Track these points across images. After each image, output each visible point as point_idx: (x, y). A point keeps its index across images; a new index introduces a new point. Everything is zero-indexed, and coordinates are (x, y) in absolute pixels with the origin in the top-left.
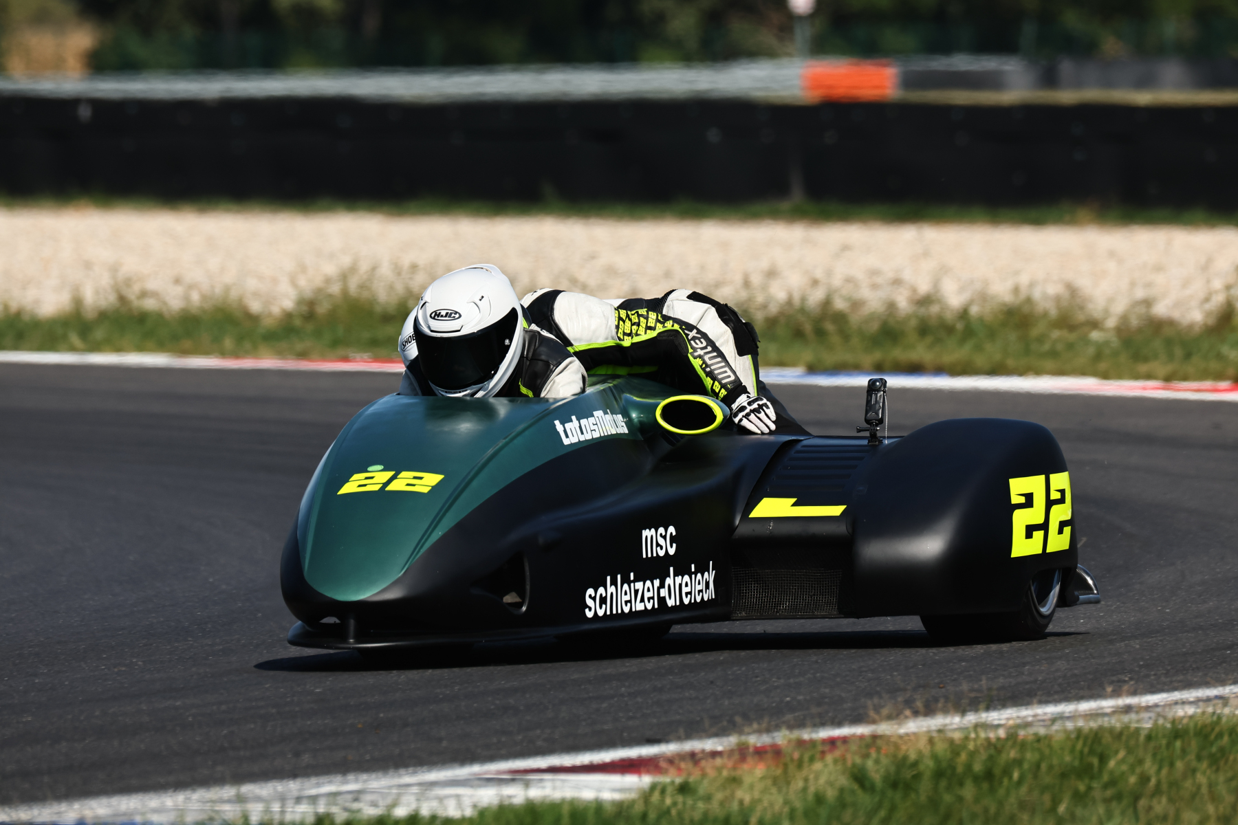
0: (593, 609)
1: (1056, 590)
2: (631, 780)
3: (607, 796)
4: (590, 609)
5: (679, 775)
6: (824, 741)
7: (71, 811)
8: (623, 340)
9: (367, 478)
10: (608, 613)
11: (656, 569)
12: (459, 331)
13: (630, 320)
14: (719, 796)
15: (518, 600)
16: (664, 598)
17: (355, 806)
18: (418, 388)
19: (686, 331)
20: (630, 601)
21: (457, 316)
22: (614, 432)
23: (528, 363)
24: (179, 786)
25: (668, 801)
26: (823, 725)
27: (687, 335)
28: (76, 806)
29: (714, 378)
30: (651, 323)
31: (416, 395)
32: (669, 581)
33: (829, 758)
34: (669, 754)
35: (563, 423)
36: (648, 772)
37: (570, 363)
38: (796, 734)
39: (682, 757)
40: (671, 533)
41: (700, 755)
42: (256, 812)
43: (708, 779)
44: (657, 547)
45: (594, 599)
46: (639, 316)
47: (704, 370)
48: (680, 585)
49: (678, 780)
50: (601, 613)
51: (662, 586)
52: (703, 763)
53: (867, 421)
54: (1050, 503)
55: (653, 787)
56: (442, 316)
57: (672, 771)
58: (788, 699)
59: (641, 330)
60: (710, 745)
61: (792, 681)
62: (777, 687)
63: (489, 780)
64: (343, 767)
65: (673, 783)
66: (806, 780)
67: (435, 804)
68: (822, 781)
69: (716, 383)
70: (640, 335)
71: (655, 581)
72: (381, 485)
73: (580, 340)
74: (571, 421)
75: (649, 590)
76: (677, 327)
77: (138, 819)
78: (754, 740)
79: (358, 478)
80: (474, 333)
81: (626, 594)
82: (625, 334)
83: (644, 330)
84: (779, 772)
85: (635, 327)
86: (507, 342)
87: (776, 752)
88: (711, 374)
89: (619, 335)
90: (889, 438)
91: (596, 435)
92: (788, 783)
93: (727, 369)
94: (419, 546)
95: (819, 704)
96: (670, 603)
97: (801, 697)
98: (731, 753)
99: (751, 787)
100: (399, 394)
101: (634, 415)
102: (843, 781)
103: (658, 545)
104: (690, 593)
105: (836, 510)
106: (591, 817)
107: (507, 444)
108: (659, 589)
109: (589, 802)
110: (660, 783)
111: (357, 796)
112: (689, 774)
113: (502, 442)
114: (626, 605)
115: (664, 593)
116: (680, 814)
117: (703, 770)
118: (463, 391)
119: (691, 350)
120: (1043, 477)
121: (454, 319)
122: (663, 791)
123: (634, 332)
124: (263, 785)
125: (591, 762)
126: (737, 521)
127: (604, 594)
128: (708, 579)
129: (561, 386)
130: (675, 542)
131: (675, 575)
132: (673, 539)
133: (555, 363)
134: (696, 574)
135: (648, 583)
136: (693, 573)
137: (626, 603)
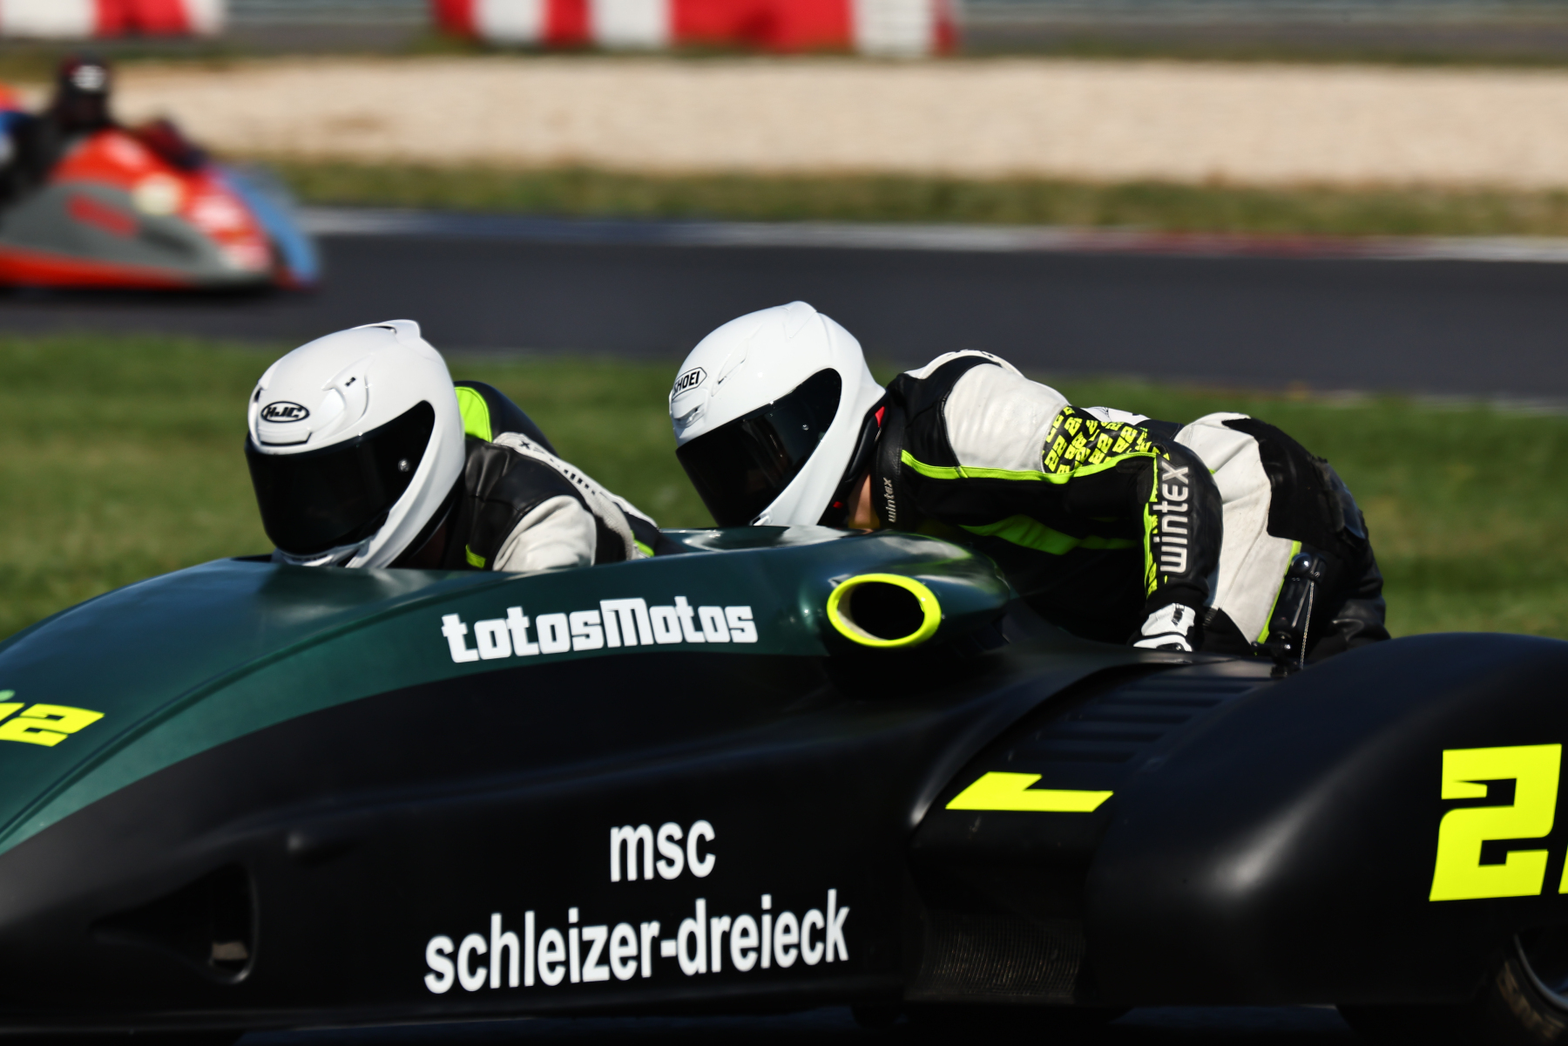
0: (448, 976)
4: (440, 976)
8: (1056, 472)
10: (495, 983)
12: (304, 442)
16: (675, 959)
20: (566, 963)
21: (302, 414)
23: (483, 505)
29: (1156, 559)
30: (1120, 447)
32: (690, 926)
35: (473, 620)
40: (701, 838)
44: (656, 860)
45: (453, 957)
46: (1101, 431)
47: (1152, 536)
48: (726, 937)
50: (471, 983)
51: (669, 932)
56: (277, 414)
59: (1098, 456)
69: (1155, 567)
70: (1092, 463)
71: (644, 927)
73: (974, 457)
74: (505, 616)
75: (624, 943)
76: (1154, 454)
81: (552, 949)
82: (1061, 460)
83: (1102, 455)
85: (1085, 450)
86: (403, 465)
88: (1157, 548)
89: (1047, 462)
93: (1184, 551)
96: (689, 968)
103: (658, 856)
104: (757, 950)
108: (656, 944)
114: (552, 970)
115: (672, 948)
119: (1153, 498)
121: (298, 419)
123: (1081, 458)
126: (918, 815)
127: (482, 949)
128: (820, 925)
129: (531, 547)
130: (712, 853)
131: (710, 915)
132: (703, 848)
133: (523, 505)
134: (775, 913)
135: (623, 930)
136: (767, 912)
137: (552, 966)
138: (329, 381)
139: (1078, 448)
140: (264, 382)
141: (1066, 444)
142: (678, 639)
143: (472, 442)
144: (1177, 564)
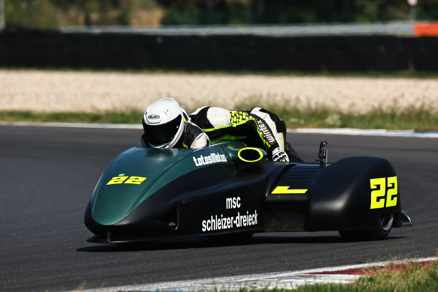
0: (205, 228)
1: (391, 220)
2: (352, 277)
3: (343, 282)
4: (204, 228)
5: (369, 275)
6: (420, 262)
7: (154, 287)
8: (233, 125)
9: (118, 179)
10: (212, 230)
11: (233, 213)
12: (159, 123)
13: (236, 116)
14: (383, 282)
15: (175, 225)
16: (236, 224)
17: (255, 285)
18: (145, 145)
19: (257, 121)
20: (221, 225)
21: (158, 117)
22: (219, 161)
23: (186, 135)
24: (192, 278)
25: (365, 284)
26: (420, 257)
27: (257, 122)
28: (156, 285)
29: (266, 140)
30: (244, 117)
31: (144, 147)
32: (237, 218)
33: (422, 269)
34: (366, 267)
35: (196, 158)
36: (358, 274)
37: (202, 135)
38: (410, 260)
39: (370, 268)
40: (239, 200)
41: (377, 268)
42: (219, 287)
43: (379, 276)
44: (232, 205)
45: (206, 224)
46: (239, 114)
47: (263, 136)
48: (242, 219)
49: (369, 277)
50: (209, 230)
51: (235, 219)
52: (378, 270)
53: (320, 157)
54: (387, 188)
55: (360, 279)
56: (153, 117)
57: (367, 273)
58: (408, 248)
59: (240, 120)
60: (380, 264)
61: (409, 241)
62: (404, 244)
63: (302, 276)
64: (250, 272)
65: (367, 277)
66: (414, 277)
67: (283, 285)
68: (420, 277)
69: (267, 142)
70: (240, 122)
71: (231, 218)
72: (123, 181)
73: (217, 125)
74: (200, 157)
75: (229, 221)
76: (254, 119)
77: (178, 290)
78: (395, 262)
79: (115, 179)
80: (165, 123)
81: (219, 222)
82: (234, 122)
83: (241, 120)
84: (405, 273)
85: (238, 119)
86: (177, 127)
87: (404, 266)
88: (265, 138)
89: (231, 123)
90: (327, 163)
91: (211, 162)
92: (408, 278)
93: (271, 137)
94: (135, 205)
95: (419, 250)
96: (238, 226)
97: (412, 247)
98: (387, 267)
99: (395, 279)
100: (138, 147)
101: (230, 155)
102: (427, 277)
103: (233, 204)
104: (246, 222)
105: (304, 191)
106: (338, 290)
107: (172, 166)
108: (233, 221)
109: (338, 284)
110: (362, 277)
111: (255, 282)
112: (373, 274)
113: (171, 165)
114: (219, 227)
115: (235, 222)
116: (369, 288)
117: (377, 272)
118: (161, 146)
119: (258, 128)
120: (384, 179)
121: (157, 118)
122: (363, 281)
123: (237, 121)
124: (222, 278)
125: (338, 270)
126: (267, 195)
127: (210, 223)
128: (254, 217)
129: (198, 144)
131: (240, 215)
132: (239, 202)
134: (249, 215)
135: (229, 218)
136: (247, 214)
138: (163, 111)
144: (272, 140)
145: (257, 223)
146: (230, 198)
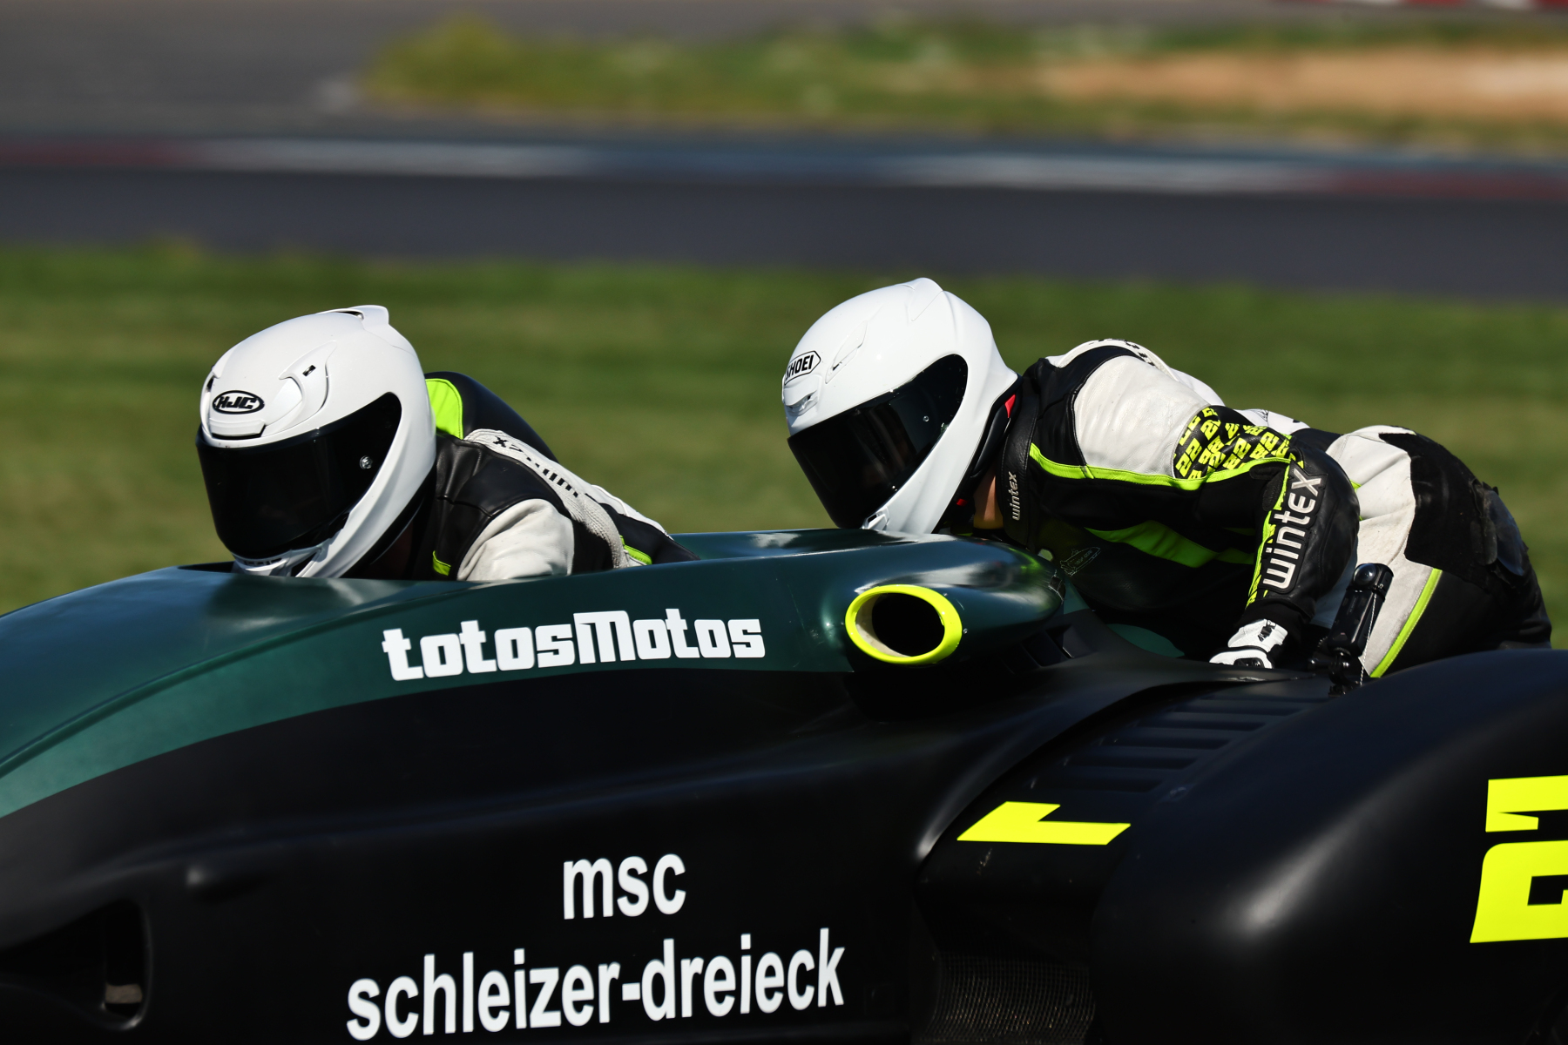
0: (374, 1022)
4: (364, 1022)
8: (1187, 477)
10: (429, 1029)
12: (258, 436)
16: (639, 1003)
20: (511, 1008)
21: (256, 405)
22: (661, 656)
23: (452, 507)
29: (1262, 571)
32: (656, 968)
35: (414, 636)
37: (530, 512)
40: (669, 872)
44: (616, 897)
45: (376, 1001)
50: (401, 1030)
51: (632, 973)
53: (1330, 650)
56: (229, 405)
70: (1226, 469)
71: (602, 969)
74: (458, 631)
75: (579, 986)
80: (289, 440)
81: (494, 992)
88: (1265, 561)
89: (1178, 466)
96: (654, 1013)
103: (618, 892)
104: (735, 994)
105: (1100, 833)
108: (616, 987)
114: (494, 1016)
115: (635, 991)
118: (274, 561)
119: (1278, 507)
121: (251, 411)
126: (925, 847)
127: (412, 992)
128: (810, 966)
129: (497, 555)
130: (682, 889)
131: (679, 956)
132: (672, 883)
133: (491, 508)
134: (756, 954)
135: (578, 972)
136: (746, 952)
137: (494, 1012)
138: (285, 370)
139: (1213, 453)
140: (218, 369)
141: (1201, 448)
142: (667, 655)
143: (443, 439)
144: (1281, 580)
145: (839, 1000)
146: (592, 863)
